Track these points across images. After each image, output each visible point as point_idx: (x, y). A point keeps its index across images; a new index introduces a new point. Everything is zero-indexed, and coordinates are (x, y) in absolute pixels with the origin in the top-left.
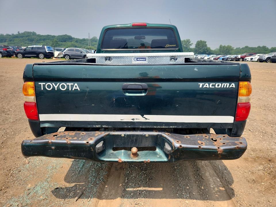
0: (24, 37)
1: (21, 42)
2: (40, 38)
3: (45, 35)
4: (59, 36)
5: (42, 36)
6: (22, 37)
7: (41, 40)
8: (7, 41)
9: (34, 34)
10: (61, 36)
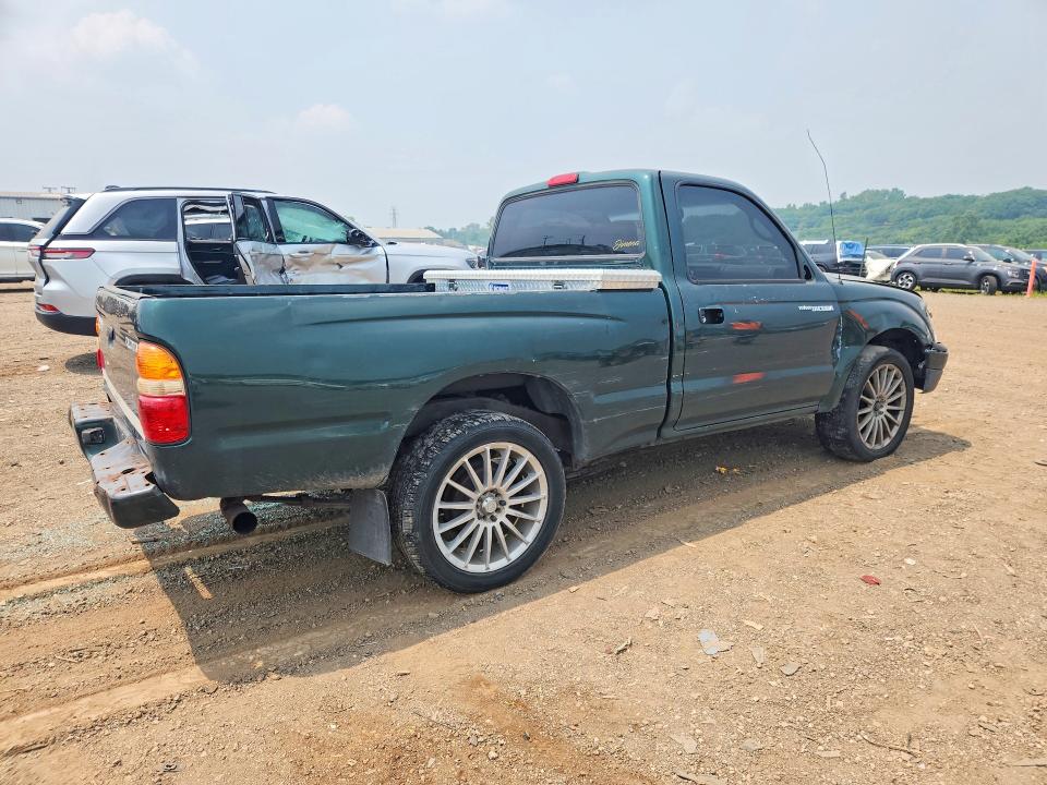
0: (857, 208)
1: (843, 229)
2: (913, 209)
3: (936, 198)
4: (994, 196)
5: (925, 200)
6: (851, 211)
7: (915, 218)
8: (800, 226)
9: (896, 195)
10: (1003, 196)
